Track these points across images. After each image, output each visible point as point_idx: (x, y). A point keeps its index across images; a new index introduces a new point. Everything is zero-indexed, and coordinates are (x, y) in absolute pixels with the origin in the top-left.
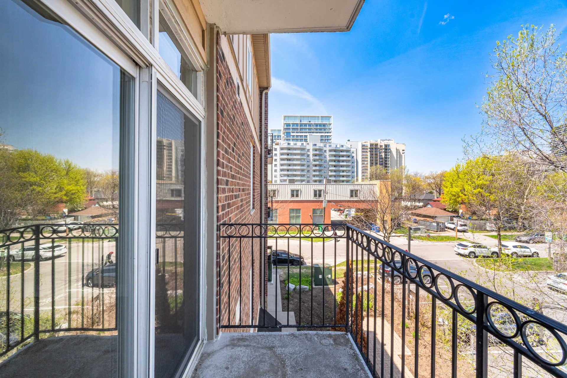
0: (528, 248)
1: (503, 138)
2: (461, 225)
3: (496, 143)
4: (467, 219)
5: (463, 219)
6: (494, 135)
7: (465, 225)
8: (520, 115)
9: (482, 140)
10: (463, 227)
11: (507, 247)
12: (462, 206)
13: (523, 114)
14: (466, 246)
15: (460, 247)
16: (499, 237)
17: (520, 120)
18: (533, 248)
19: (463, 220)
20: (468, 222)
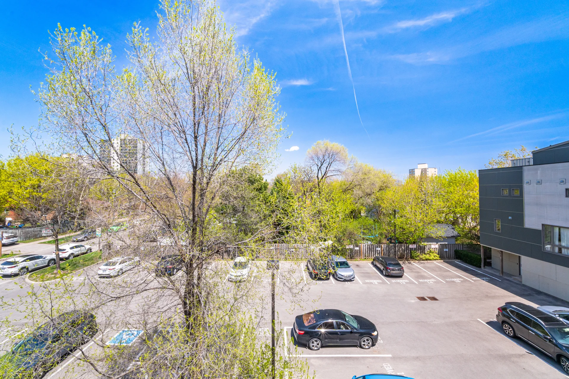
0: (84, 246)
1: (65, 139)
2: (8, 238)
3: (58, 143)
4: (17, 228)
5: (12, 229)
6: (55, 133)
7: (15, 236)
8: (83, 120)
9: (39, 137)
10: (12, 239)
11: (65, 250)
12: (10, 212)
13: (86, 119)
14: (15, 263)
15: (5, 266)
16: (57, 242)
17: (83, 125)
18: (87, 245)
19: (11, 231)
20: (18, 232)
